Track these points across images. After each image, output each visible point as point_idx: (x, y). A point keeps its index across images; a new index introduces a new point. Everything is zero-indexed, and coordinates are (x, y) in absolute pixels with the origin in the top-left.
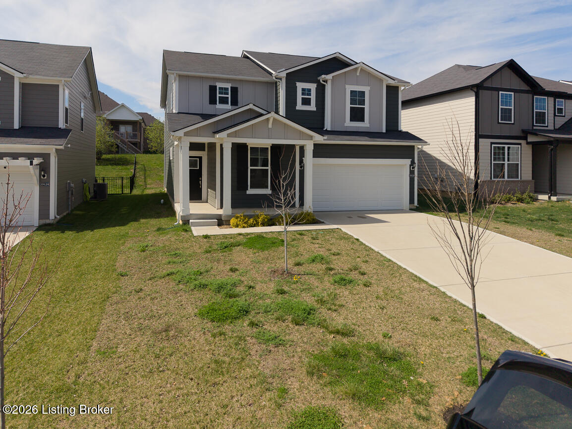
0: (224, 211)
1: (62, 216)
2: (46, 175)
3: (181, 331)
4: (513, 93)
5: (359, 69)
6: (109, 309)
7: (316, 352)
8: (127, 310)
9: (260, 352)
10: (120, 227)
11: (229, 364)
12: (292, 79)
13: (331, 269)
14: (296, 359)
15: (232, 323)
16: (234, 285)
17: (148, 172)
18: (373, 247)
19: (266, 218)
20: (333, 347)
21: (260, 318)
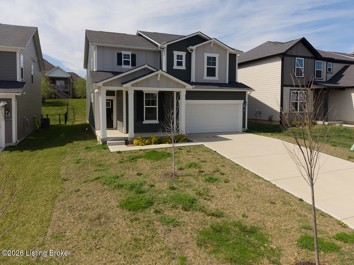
0: (129, 135)
1: (21, 140)
2: (9, 113)
3: (109, 219)
4: (303, 59)
5: (213, 43)
6: (58, 205)
7: (201, 230)
8: (70, 205)
9: (164, 231)
10: (61, 147)
11: (144, 241)
12: (171, 48)
13: (202, 172)
14: (188, 235)
15: (142, 211)
16: (141, 185)
17: (76, 111)
18: (225, 156)
19: (156, 139)
20: (211, 225)
21: (161, 207)
